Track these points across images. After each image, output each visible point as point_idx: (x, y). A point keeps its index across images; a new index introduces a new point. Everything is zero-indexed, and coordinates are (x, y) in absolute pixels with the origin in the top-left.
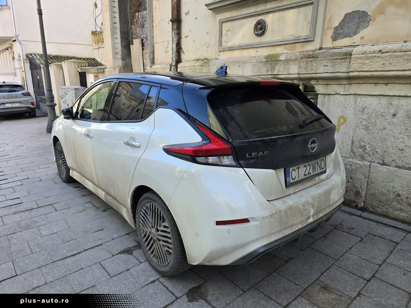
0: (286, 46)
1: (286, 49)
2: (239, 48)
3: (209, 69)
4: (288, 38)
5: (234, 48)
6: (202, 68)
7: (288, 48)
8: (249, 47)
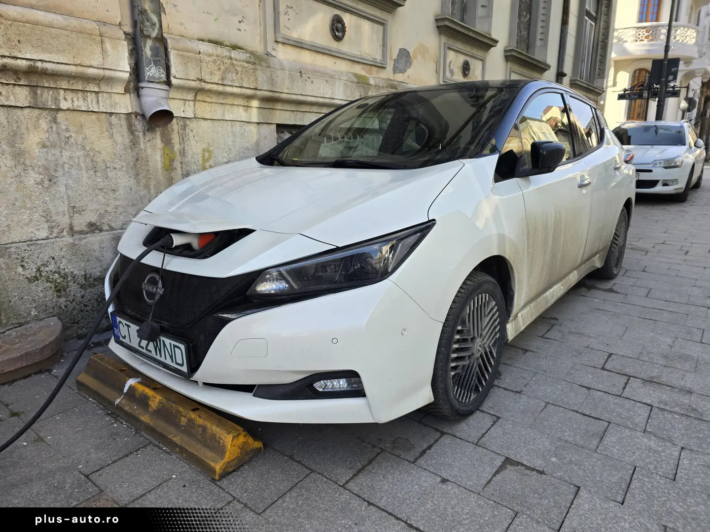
0: (365, 66)
1: (364, 69)
2: (314, 49)
3: (271, 75)
4: (366, 56)
5: (304, 46)
6: (255, 69)
7: (366, 69)
8: (328, 52)
